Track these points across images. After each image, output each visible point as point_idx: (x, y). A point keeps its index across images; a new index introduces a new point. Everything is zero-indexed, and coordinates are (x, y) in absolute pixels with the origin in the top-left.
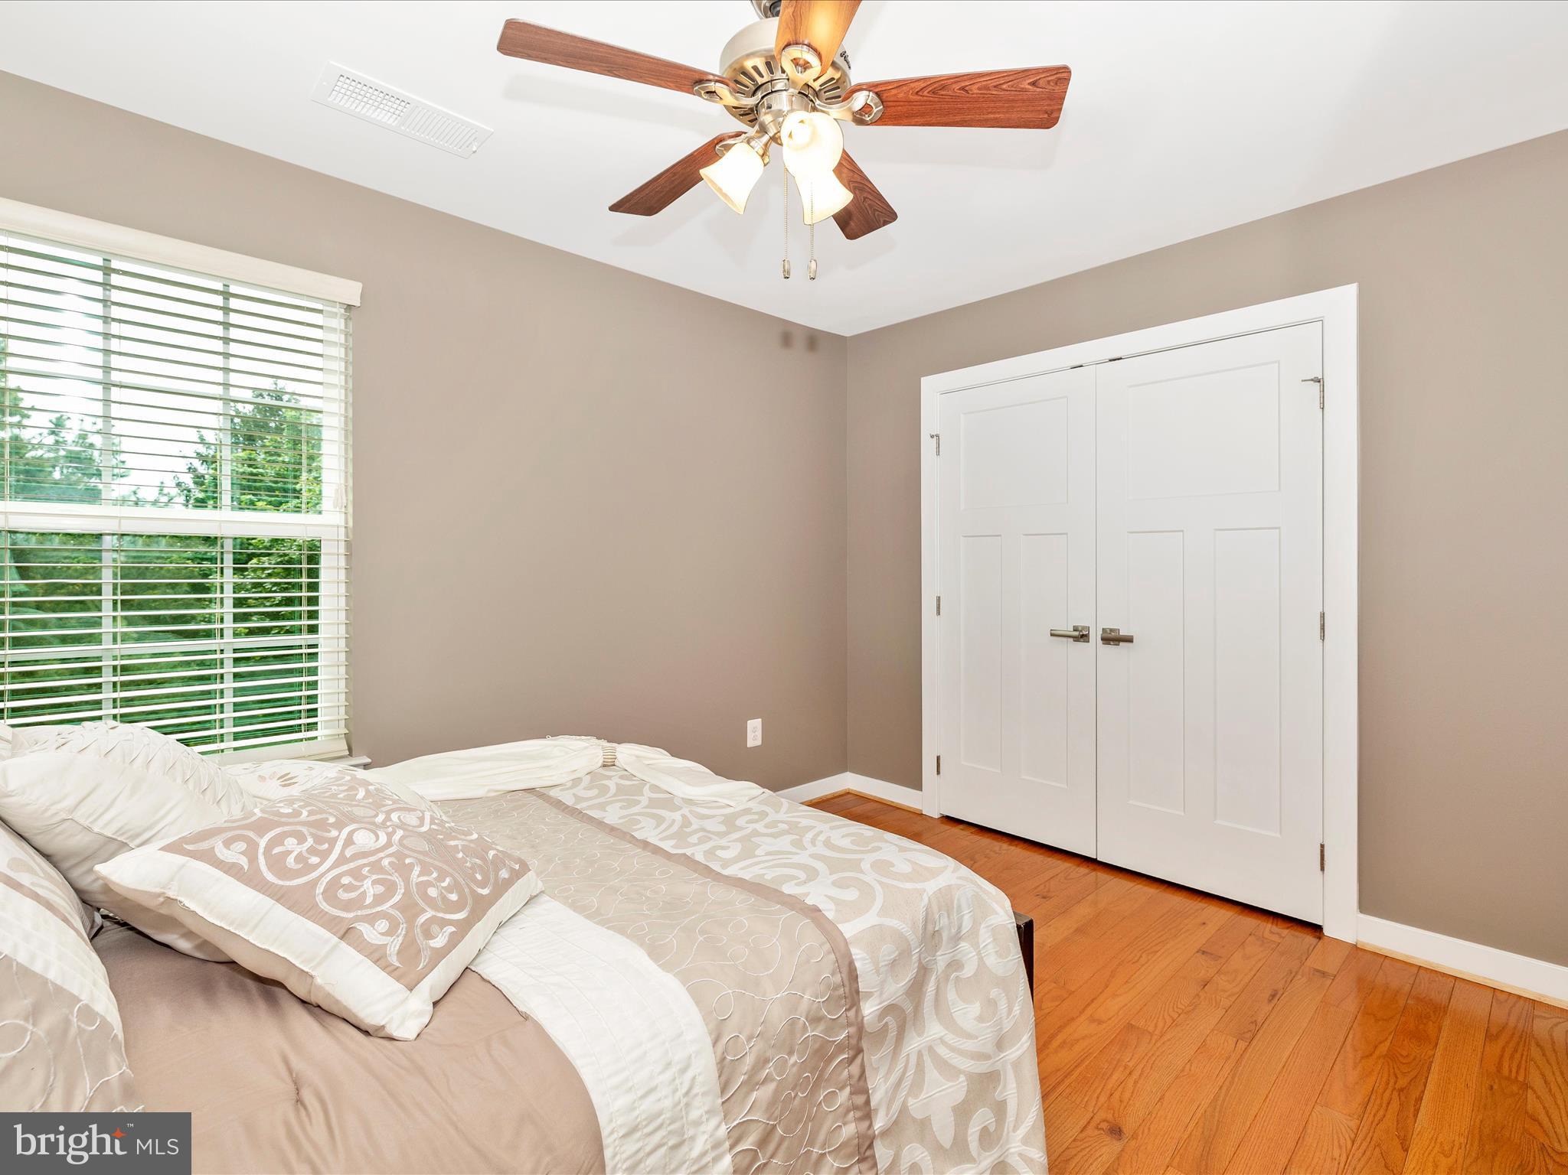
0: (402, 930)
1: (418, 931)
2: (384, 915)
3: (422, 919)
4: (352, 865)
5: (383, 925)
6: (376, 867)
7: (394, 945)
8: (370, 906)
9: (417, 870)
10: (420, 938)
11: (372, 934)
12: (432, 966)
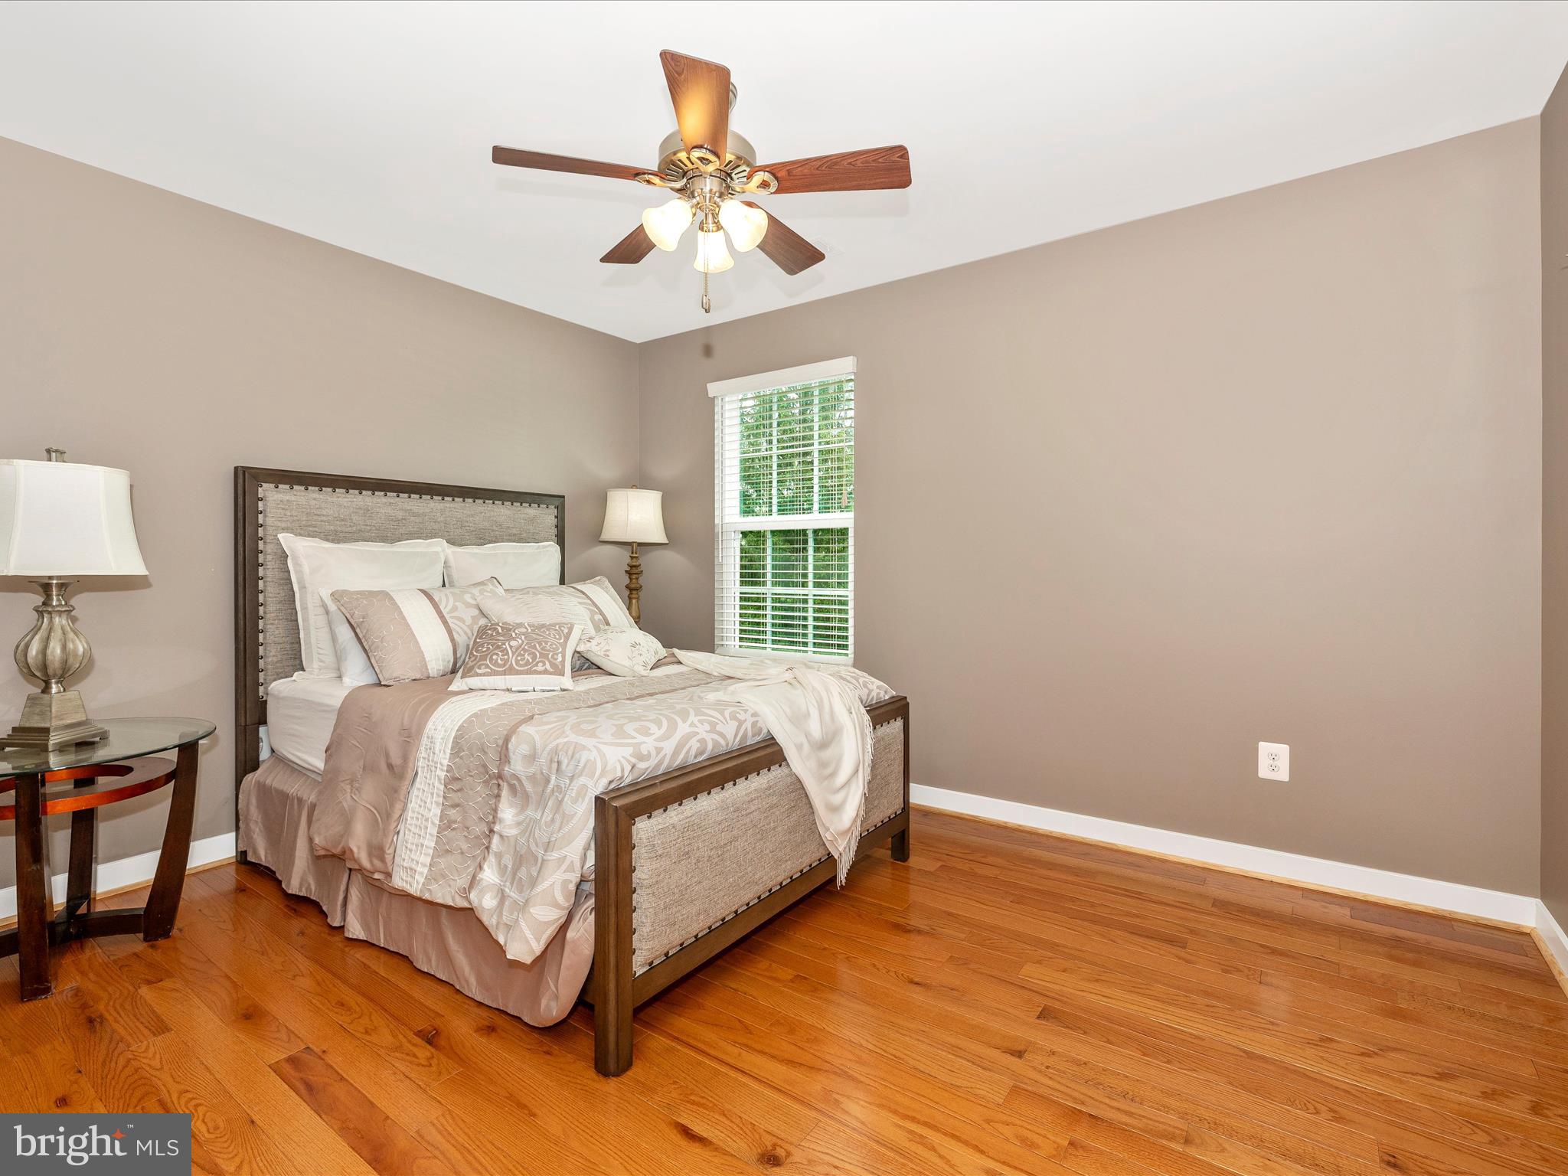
0: (547, 663)
1: (551, 660)
2: (538, 662)
3: (550, 656)
4: (517, 653)
5: (540, 664)
6: (524, 649)
7: (548, 666)
8: (532, 662)
9: (537, 645)
10: (554, 661)
11: (540, 668)
12: (563, 666)
